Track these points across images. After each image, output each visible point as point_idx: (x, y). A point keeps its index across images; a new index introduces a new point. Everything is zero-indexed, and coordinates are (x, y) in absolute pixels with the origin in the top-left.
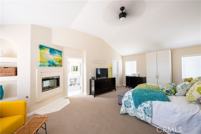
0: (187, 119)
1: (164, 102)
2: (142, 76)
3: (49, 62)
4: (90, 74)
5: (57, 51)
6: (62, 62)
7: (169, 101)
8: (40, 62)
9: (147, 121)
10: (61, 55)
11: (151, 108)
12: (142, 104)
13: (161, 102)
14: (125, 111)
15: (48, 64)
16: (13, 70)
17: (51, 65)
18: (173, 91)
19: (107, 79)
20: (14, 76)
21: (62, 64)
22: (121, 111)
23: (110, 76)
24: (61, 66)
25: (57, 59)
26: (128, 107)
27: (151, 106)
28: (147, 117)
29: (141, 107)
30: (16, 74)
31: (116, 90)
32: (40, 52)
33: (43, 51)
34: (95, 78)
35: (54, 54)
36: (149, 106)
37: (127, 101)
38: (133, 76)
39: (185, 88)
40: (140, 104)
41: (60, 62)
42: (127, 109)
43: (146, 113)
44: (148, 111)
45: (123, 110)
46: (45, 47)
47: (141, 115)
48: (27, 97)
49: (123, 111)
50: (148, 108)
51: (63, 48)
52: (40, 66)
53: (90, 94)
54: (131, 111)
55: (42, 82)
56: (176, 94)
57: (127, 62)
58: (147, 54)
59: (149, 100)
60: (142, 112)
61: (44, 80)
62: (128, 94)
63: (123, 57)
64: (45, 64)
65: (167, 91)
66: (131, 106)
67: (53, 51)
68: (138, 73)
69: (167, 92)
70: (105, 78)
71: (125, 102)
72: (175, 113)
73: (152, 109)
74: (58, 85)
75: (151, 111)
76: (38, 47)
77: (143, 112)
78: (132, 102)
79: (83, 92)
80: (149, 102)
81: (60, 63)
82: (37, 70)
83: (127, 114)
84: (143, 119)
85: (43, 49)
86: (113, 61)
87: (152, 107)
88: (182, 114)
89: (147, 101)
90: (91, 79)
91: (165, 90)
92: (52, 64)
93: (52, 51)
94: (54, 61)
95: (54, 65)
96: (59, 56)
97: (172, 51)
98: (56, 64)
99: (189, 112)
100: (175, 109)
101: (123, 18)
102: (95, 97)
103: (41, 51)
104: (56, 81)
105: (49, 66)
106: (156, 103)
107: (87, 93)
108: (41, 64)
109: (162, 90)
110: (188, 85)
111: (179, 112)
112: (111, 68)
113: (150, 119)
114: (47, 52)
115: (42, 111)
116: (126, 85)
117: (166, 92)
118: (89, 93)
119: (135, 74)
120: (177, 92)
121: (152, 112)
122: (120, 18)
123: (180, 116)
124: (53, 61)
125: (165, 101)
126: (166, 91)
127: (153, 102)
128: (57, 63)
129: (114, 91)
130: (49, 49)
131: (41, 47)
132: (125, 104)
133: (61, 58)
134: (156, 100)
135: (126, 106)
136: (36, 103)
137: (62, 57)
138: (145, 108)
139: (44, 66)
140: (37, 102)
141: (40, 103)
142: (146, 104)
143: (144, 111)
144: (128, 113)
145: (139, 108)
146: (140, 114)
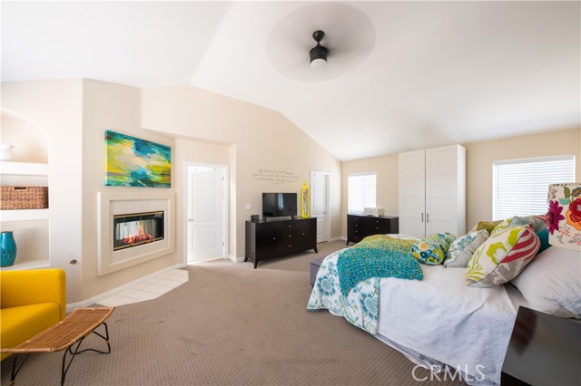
0: (454, 324)
1: (407, 281)
2: (388, 214)
3: (134, 174)
4: (248, 207)
5: (157, 145)
6: (169, 175)
7: (421, 278)
8: (109, 174)
9: (368, 330)
10: (167, 156)
11: (376, 296)
12: (359, 286)
13: (402, 281)
14: (319, 304)
15: (131, 180)
16: (38, 193)
17: (139, 182)
18: (439, 254)
19: (294, 221)
20: (41, 208)
21: (170, 180)
22: (310, 302)
23: (302, 214)
24: (169, 185)
25: (155, 166)
26: (327, 293)
27: (378, 290)
28: (367, 319)
29: (355, 294)
30: (46, 205)
31: (316, 252)
32: (109, 150)
33: (116, 147)
34: (261, 218)
35: (149, 154)
36: (373, 290)
37: (325, 277)
38: (366, 215)
39: (467, 248)
40: (353, 284)
41: (167, 174)
42: (324, 297)
43: (364, 309)
44: (369, 302)
45: (314, 300)
46: (122, 135)
47: (355, 315)
48: (74, 262)
49: (314, 302)
50: (369, 296)
51: (173, 138)
52: (108, 185)
53: (246, 260)
54: (334, 304)
55: (115, 225)
56: (447, 261)
57: (353, 178)
58: (400, 155)
59: (373, 275)
60: (356, 307)
61: (119, 220)
62: (330, 260)
63: (341, 164)
64: (121, 180)
65: (424, 255)
66: (334, 291)
67: (143, 148)
68: (380, 208)
69: (423, 257)
70: (290, 218)
71: (320, 280)
72: (428, 309)
73: (379, 298)
74: (160, 233)
75: (376, 303)
76: (103, 135)
77: (359, 304)
78: (337, 280)
79: (229, 253)
80: (373, 280)
81: (166, 178)
82: (99, 194)
83: (324, 311)
84: (358, 323)
85: (117, 141)
86: (313, 173)
87: (379, 294)
88: (443, 313)
89: (370, 277)
90: (249, 219)
91: (418, 252)
92: (142, 181)
93: (142, 146)
94: (149, 173)
95: (149, 183)
96: (162, 158)
97: (469, 149)
98: (153, 180)
99: (460, 307)
100: (429, 300)
101: (318, 61)
102: (255, 267)
103: (110, 147)
104: (154, 223)
105: (134, 184)
106: (389, 284)
107: (237, 256)
108: (112, 178)
109: (413, 251)
110: (474, 238)
111: (437, 307)
112: (306, 193)
113: (374, 323)
114: (128, 149)
115: (113, 298)
116: (346, 239)
117: (420, 257)
118: (244, 258)
119: (371, 210)
120: (450, 258)
121: (378, 307)
122: (311, 61)
123: (439, 318)
124: (144, 173)
125: (410, 279)
126: (421, 253)
127: (383, 280)
128: (156, 178)
129: (312, 253)
130: (133, 142)
131: (111, 137)
132: (319, 285)
133: (169, 165)
134: (390, 276)
135: (321, 290)
136: (99, 277)
137: (170, 161)
138: (364, 296)
139: (119, 184)
140: (100, 274)
141: (109, 277)
142: (366, 287)
143: (362, 302)
144: (328, 308)
145: (351, 295)
146: (351, 310)
